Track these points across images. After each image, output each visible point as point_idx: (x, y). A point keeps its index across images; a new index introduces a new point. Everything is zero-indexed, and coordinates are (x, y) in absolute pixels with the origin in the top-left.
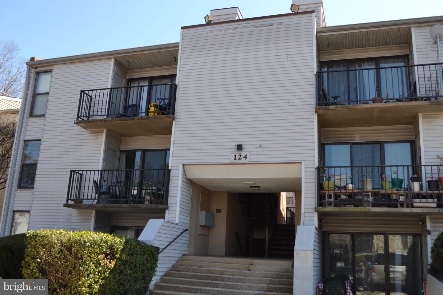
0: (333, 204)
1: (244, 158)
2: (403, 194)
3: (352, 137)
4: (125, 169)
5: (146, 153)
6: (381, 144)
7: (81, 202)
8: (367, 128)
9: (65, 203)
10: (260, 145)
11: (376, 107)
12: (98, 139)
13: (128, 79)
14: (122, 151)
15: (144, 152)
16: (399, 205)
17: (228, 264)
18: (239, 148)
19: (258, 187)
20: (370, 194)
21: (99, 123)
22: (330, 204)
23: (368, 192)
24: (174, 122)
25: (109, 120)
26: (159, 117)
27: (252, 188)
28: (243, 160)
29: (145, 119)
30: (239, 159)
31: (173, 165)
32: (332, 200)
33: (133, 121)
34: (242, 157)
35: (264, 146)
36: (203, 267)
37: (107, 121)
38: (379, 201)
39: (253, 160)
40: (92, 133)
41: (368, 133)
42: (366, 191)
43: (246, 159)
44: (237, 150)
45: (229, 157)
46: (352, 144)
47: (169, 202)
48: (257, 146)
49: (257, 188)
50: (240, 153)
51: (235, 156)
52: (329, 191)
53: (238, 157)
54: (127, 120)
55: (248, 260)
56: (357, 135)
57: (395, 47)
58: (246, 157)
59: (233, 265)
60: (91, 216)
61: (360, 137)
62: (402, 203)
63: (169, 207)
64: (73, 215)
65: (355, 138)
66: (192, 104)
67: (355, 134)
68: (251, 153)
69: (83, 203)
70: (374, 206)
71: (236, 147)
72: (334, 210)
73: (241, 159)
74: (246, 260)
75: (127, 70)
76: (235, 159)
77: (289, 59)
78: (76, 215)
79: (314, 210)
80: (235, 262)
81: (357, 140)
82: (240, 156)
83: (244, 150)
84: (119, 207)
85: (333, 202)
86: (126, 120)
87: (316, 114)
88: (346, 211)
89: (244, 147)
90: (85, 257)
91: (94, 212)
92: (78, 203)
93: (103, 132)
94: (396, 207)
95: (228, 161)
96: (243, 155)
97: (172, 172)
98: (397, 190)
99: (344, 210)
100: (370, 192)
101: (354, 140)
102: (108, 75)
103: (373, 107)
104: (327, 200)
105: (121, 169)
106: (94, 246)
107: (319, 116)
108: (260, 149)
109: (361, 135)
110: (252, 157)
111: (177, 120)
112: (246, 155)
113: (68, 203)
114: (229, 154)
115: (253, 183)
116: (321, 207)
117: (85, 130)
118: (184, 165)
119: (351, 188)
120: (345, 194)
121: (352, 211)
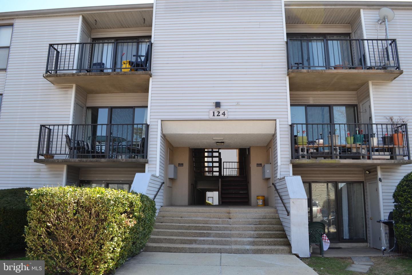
0: (306, 157)
1: (222, 114)
2: (364, 148)
3: (306, 100)
4: (91, 124)
5: (113, 109)
6: (330, 107)
7: (53, 157)
8: (319, 92)
9: (36, 158)
10: (237, 103)
11: (341, 73)
12: (67, 94)
13: (92, 38)
14: (88, 108)
15: (111, 109)
16: (361, 157)
17: (209, 214)
18: (218, 105)
19: (223, 142)
20: (338, 147)
21: (71, 77)
22: (303, 157)
23: (337, 146)
24: (151, 79)
25: (83, 75)
26: (136, 73)
27: (218, 144)
28: (222, 116)
29: (121, 75)
30: (217, 116)
31: (152, 120)
32: (305, 153)
33: (108, 76)
34: (220, 114)
35: (241, 104)
36: (184, 218)
37: (80, 75)
38: (346, 154)
39: (231, 117)
40: (59, 88)
41: (319, 97)
42: (335, 145)
43: (224, 116)
44: (216, 108)
45: (207, 114)
46: (307, 106)
47: (149, 156)
48: (235, 104)
49: (223, 144)
50: (218, 109)
51: (214, 112)
52: (303, 145)
53: (216, 114)
54: (103, 75)
55: (225, 209)
56: (311, 99)
57: (341, 26)
58: (224, 114)
59: (214, 214)
60: (63, 171)
61: (314, 100)
62: (364, 155)
63: (149, 161)
64: (42, 170)
65: (309, 101)
66: (169, 62)
67: (309, 97)
68: (229, 110)
69: (54, 158)
70: (341, 158)
71: (214, 104)
72: (309, 162)
73: (219, 116)
74: (223, 209)
75: (92, 29)
76: (214, 115)
77: (261, 26)
78: (46, 170)
79: (290, 162)
80: (213, 211)
81: (311, 102)
82: (218, 113)
83: (221, 107)
84: (97, 161)
85: (306, 155)
86: (101, 75)
87: (288, 77)
88: (319, 163)
89: (221, 104)
90: (110, 218)
91: (65, 168)
92: (50, 158)
93: (72, 88)
94: (359, 158)
95: (206, 117)
96: (221, 112)
97: (150, 127)
98: (359, 145)
99: (317, 162)
100: (338, 146)
101: (309, 102)
102: (76, 31)
103: (339, 73)
104: (301, 153)
105: (88, 124)
106: (118, 205)
107: (290, 79)
108: (237, 107)
109: (314, 98)
110: (229, 113)
111: (153, 77)
112: (224, 112)
113: (39, 158)
114: (208, 110)
115: (223, 138)
116: (297, 160)
117: (52, 85)
118: (162, 121)
119: (322, 143)
120: (312, 148)
121: (325, 163)
